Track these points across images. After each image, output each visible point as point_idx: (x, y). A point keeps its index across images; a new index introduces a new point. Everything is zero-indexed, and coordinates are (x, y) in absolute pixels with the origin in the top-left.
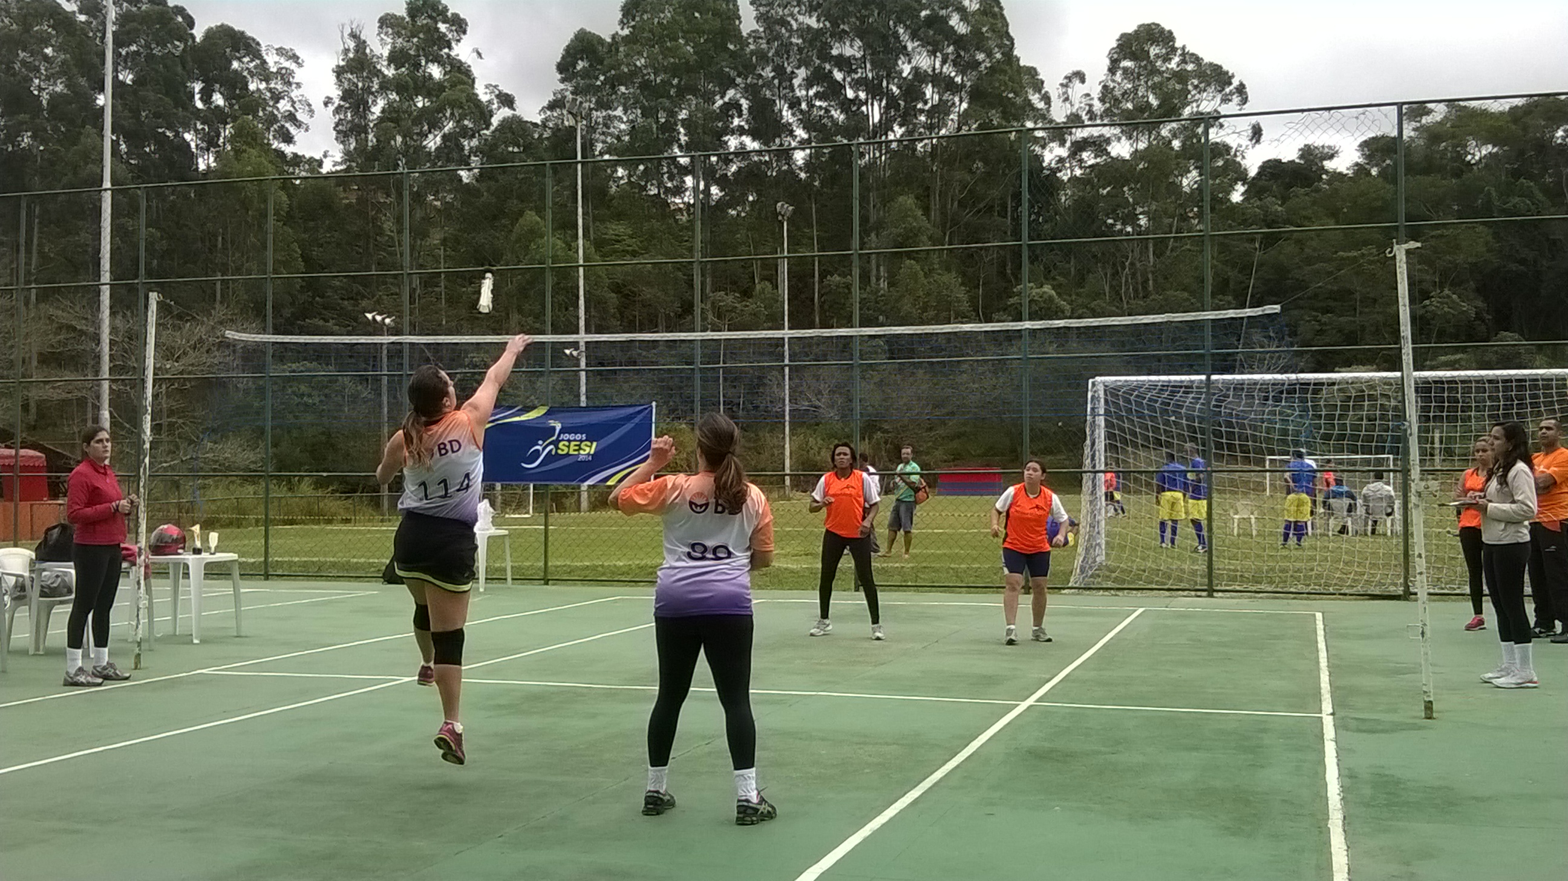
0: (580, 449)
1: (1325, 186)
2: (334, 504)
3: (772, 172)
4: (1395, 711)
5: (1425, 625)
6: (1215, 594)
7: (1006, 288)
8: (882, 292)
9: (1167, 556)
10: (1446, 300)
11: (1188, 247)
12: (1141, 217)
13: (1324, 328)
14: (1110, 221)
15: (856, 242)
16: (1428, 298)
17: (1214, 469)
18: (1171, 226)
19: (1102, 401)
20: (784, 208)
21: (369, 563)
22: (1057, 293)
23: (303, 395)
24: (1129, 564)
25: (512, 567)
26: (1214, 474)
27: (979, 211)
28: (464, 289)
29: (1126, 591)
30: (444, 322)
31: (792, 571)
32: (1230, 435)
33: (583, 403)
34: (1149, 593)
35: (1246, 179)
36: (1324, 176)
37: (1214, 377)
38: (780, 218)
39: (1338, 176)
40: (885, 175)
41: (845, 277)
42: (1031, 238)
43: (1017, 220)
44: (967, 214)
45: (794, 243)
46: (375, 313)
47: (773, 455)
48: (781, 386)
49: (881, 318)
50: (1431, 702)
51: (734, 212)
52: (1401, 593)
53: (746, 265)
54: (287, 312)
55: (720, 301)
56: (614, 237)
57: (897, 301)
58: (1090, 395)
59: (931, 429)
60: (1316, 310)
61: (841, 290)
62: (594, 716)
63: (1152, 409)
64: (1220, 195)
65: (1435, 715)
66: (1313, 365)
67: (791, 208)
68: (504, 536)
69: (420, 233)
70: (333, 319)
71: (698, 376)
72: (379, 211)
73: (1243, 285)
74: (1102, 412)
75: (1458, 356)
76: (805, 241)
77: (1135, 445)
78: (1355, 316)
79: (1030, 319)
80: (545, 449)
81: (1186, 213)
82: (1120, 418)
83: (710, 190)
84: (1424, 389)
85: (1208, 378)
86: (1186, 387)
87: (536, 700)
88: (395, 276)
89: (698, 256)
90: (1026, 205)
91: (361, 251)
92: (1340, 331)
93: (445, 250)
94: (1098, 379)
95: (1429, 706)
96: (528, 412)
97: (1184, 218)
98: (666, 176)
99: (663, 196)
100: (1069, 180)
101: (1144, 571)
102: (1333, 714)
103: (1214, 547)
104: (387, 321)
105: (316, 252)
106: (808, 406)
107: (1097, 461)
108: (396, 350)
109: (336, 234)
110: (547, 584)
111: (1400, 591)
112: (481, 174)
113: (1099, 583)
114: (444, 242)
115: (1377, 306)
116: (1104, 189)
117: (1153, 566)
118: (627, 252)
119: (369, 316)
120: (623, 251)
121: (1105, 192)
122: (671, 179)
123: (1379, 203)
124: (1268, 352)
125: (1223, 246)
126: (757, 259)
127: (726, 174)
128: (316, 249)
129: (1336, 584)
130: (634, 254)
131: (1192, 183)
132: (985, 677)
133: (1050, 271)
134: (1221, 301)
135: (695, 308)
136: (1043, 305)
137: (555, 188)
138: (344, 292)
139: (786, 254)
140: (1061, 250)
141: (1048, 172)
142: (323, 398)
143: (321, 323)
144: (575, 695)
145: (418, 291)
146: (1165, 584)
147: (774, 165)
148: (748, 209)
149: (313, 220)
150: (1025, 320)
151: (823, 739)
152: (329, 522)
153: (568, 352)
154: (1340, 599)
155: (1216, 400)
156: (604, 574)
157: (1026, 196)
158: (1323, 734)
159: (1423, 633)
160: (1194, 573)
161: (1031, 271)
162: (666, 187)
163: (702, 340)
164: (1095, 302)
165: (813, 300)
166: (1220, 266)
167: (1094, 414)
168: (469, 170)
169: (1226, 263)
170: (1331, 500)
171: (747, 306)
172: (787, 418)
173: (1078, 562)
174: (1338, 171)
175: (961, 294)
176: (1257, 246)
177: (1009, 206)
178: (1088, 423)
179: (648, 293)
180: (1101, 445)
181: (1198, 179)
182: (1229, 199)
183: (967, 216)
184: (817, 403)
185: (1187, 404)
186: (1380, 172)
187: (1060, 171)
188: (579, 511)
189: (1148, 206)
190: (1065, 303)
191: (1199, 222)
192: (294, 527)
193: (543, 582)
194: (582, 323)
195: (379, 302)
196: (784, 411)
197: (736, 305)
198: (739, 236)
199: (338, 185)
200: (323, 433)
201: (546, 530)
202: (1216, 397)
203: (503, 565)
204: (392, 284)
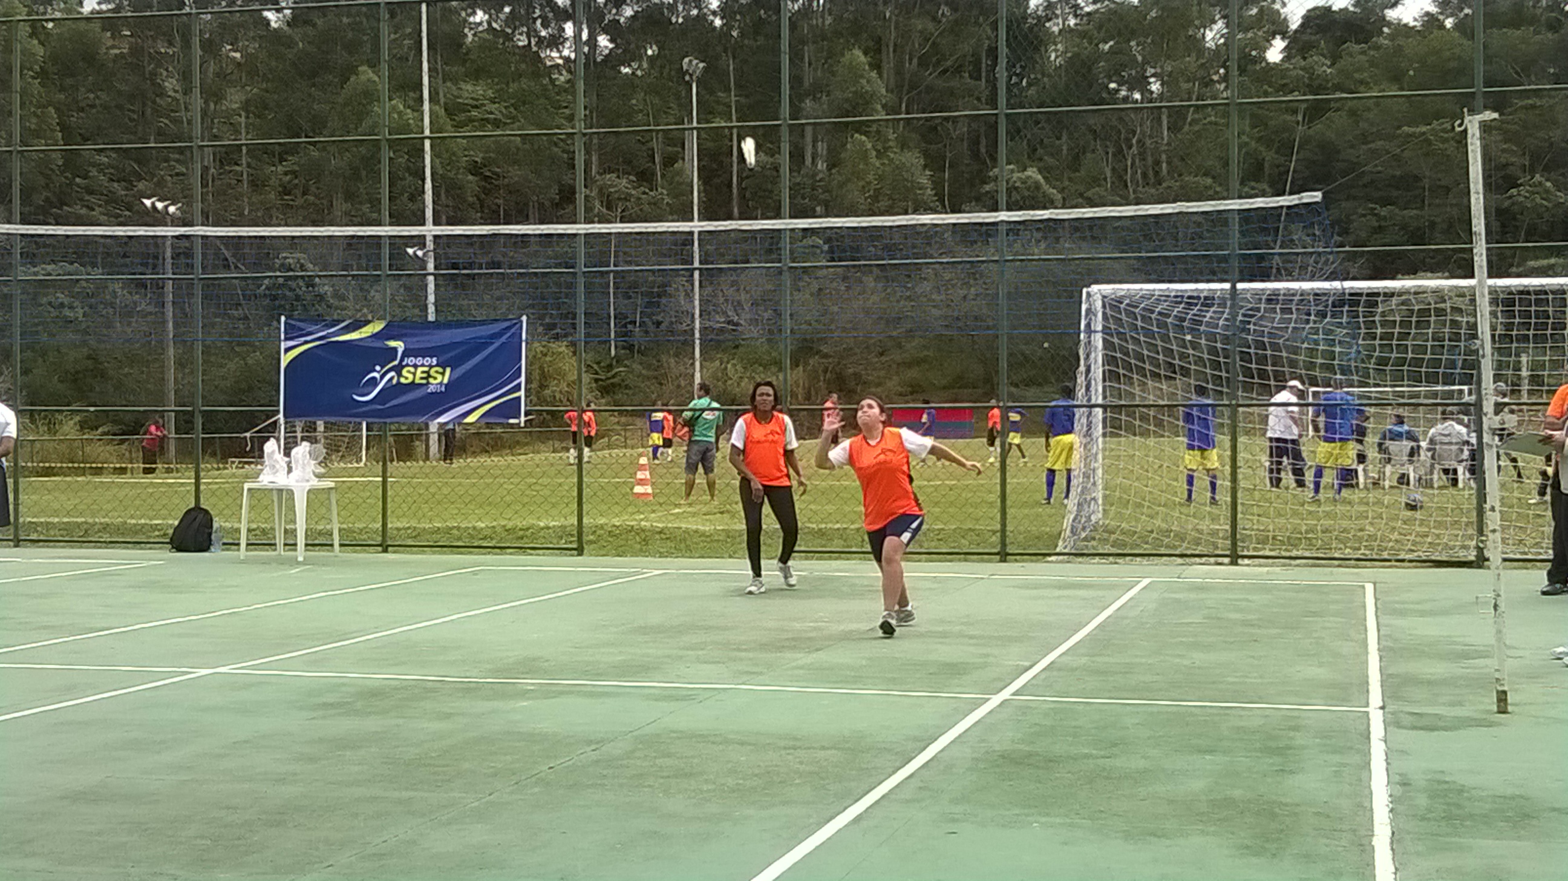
0: (429, 376)
1: (1386, 42)
2: (103, 451)
3: (678, 17)
4: (1460, 704)
5: (1499, 595)
6: (1240, 561)
7: (981, 171)
8: (821, 176)
9: (1181, 513)
10: (1536, 189)
11: (1213, 118)
12: (1152, 80)
13: (1383, 223)
14: (1113, 85)
15: (785, 109)
16: (1518, 186)
17: (1241, 402)
18: (1189, 93)
19: (1100, 315)
20: (694, 65)
21: (151, 526)
22: (1044, 178)
23: (62, 305)
24: (1133, 524)
25: (340, 530)
26: (1241, 409)
27: (945, 71)
28: (273, 169)
29: (1128, 558)
30: (246, 213)
31: (703, 534)
32: (1263, 360)
33: (431, 317)
34: (1156, 560)
35: (1287, 32)
36: (1386, 30)
37: (1240, 286)
38: (687, 78)
39: (1402, 30)
40: (823, 22)
41: (772, 156)
42: (1010, 106)
43: (993, 83)
44: (930, 74)
45: (707, 111)
46: (154, 199)
47: (679, 386)
48: (689, 296)
49: (818, 209)
50: (1505, 693)
51: (626, 70)
52: (1472, 558)
53: (644, 138)
54: (39, 199)
55: (611, 186)
56: (471, 102)
57: (841, 185)
58: (1084, 307)
59: (882, 354)
60: (1371, 201)
61: (768, 173)
62: (449, 716)
63: (1162, 325)
64: (1254, 53)
65: (1510, 709)
66: (1369, 272)
67: (701, 65)
68: (331, 488)
69: (213, 94)
70: (100, 206)
71: (581, 281)
72: (159, 65)
73: (1282, 169)
74: (1100, 328)
75: (1553, 261)
76: (721, 108)
77: (1141, 371)
78: (1422, 208)
79: (1009, 209)
80: (382, 378)
81: (1209, 75)
82: (1121, 336)
83: (596, 41)
84: (1505, 301)
85: (1234, 287)
86: (1206, 298)
87: (374, 696)
88: (181, 151)
89: (580, 126)
90: (1003, 62)
91: (135, 117)
92: (1402, 228)
93: (247, 117)
94: (1095, 288)
95: (1502, 697)
96: (360, 327)
97: (1208, 83)
98: (539, 22)
99: (535, 49)
100: (1060, 31)
101: (1152, 532)
102: (1383, 708)
103: (1239, 501)
104: (172, 209)
105: (74, 119)
106: (724, 322)
107: (1093, 393)
108: (184, 247)
109: (103, 95)
110: (385, 551)
111: (1472, 556)
112: (294, 17)
113: (1094, 548)
114: (246, 106)
115: (1450, 196)
116: (1107, 43)
117: (1164, 526)
118: (487, 120)
119: (148, 203)
120: (482, 120)
121: (1107, 47)
122: (545, 25)
123: (1453, 64)
124: (1312, 253)
125: (1257, 117)
126: (658, 131)
127: (618, 21)
128: (75, 114)
129: (1392, 548)
130: (497, 124)
131: (1218, 36)
132: (948, 664)
133: (1036, 150)
134: (1253, 188)
135: (577, 196)
136: (1026, 193)
137: (392, 36)
138: (112, 171)
139: (695, 124)
140: (1048, 121)
141: (1035, 21)
142: (86, 309)
143: (84, 211)
144: (426, 691)
145: (212, 170)
146: (1175, 547)
147: (680, 8)
148: (645, 65)
149: (72, 75)
150: (1002, 210)
151: (742, 744)
152: (98, 472)
153: (410, 251)
154: (1396, 567)
155: (1244, 315)
156: (459, 539)
157: (1003, 50)
158: (1369, 733)
159: (1496, 607)
160: (1214, 533)
161: (1010, 151)
162: (540, 37)
163: (586, 235)
164: (1093, 190)
165: (730, 185)
166: (1253, 143)
167: (1089, 330)
168: (278, 11)
169: (1259, 140)
170: (1388, 443)
171: (644, 193)
172: (697, 335)
173: (1067, 523)
174: (1405, 21)
175: (924, 179)
176: (1300, 118)
177: (984, 65)
178: (1082, 343)
179: (515, 174)
180: (1098, 372)
181: (1225, 31)
182: (1264, 59)
183: (930, 77)
184: (736, 319)
185: (1206, 319)
186: (1455, 24)
187: (1050, 20)
188: (427, 458)
189: (1162, 67)
190: (1055, 191)
191: (1226, 88)
192: (53, 478)
193: (380, 549)
194: (429, 213)
195: (161, 183)
196: (693, 330)
197: (633, 192)
198: (634, 102)
199: (104, 29)
200: (89, 357)
201: (384, 482)
202: (1242, 311)
203: (328, 527)
204: (177, 161)
